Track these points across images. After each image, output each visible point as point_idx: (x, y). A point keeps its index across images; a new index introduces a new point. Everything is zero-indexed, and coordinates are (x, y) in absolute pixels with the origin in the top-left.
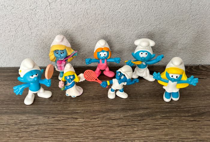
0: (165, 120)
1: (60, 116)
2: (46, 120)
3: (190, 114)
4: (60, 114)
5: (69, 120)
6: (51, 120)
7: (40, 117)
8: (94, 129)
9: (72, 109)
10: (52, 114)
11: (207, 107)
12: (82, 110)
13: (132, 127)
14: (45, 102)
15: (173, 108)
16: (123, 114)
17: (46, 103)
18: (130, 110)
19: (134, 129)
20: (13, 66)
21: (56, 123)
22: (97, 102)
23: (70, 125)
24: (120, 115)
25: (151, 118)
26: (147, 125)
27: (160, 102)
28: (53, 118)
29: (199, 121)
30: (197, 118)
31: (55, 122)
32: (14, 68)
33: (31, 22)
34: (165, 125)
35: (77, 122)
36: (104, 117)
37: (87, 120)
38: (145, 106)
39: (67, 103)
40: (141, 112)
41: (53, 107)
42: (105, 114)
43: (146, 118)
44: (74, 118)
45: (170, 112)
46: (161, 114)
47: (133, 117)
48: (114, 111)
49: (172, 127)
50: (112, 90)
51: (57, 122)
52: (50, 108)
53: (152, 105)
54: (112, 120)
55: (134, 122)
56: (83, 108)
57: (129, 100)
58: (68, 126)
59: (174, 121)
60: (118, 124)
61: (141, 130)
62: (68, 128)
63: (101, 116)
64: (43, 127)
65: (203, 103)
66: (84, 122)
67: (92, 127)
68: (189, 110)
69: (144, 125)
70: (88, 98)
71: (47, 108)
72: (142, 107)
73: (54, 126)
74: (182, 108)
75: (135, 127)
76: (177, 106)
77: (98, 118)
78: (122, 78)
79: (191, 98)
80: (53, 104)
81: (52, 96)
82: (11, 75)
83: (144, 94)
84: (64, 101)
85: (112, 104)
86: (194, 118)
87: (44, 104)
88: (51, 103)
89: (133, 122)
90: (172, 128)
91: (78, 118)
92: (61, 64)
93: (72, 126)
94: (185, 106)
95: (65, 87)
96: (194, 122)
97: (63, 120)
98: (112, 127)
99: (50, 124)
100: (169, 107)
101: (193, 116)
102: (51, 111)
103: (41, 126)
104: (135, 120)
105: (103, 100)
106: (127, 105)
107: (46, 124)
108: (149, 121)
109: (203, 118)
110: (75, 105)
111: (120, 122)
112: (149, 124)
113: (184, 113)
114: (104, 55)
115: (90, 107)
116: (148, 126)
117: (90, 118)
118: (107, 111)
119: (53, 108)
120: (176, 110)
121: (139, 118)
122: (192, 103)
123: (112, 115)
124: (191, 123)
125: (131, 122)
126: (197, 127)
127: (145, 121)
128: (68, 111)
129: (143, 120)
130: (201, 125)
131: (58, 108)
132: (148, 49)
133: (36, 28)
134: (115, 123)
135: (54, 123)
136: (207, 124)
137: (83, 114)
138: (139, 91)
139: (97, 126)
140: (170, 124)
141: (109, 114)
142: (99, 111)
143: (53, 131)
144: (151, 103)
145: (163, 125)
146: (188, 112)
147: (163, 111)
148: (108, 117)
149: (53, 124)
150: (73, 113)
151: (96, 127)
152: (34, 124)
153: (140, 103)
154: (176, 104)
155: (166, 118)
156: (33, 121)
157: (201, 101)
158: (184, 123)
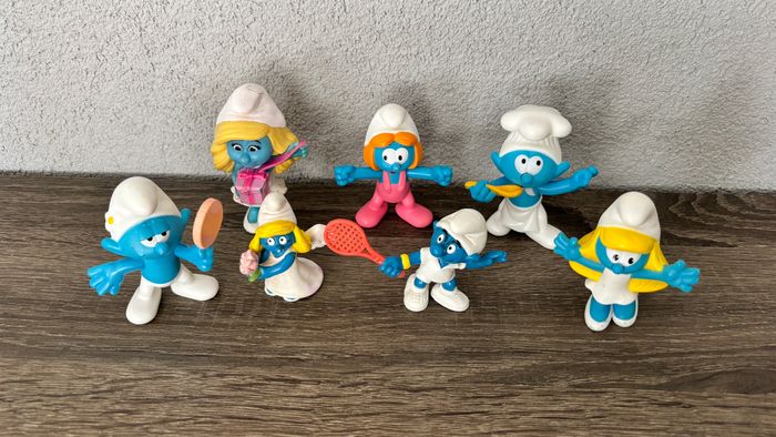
0: (582, 399)
1: (241, 370)
2: (196, 384)
3: (663, 380)
4: (242, 363)
5: (271, 388)
6: (213, 386)
7: (178, 373)
8: (351, 422)
9: (283, 344)
10: (218, 360)
11: (724, 356)
12: (316, 351)
13: (473, 420)
14: (195, 315)
15: (612, 356)
16: (449, 369)
17: (196, 320)
18: (472, 355)
19: (480, 427)
20: (95, 171)
21: (230, 397)
22: (365, 324)
23: (272, 405)
24: (437, 374)
25: (537, 388)
26: (523, 413)
27: (571, 332)
28: (218, 376)
29: (691, 406)
30: (683, 396)
31: (224, 393)
32: (96, 175)
33: (149, 30)
34: (580, 416)
35: (299, 394)
36: (384, 380)
37: (331, 389)
38: (524, 343)
39: (269, 321)
40: (508, 364)
41: (222, 335)
42: (389, 370)
43: (521, 389)
44: (286, 380)
45: (602, 369)
46: (571, 377)
47: (480, 382)
48: (420, 358)
49: (603, 424)
50: (417, 283)
51: (233, 393)
52: (210, 339)
53: (546, 339)
54: (410, 391)
55: (482, 403)
56: (318, 344)
57: (472, 318)
58: (267, 408)
59: (611, 402)
60: (430, 409)
61: (499, 433)
62: (265, 418)
63: (375, 376)
64: (186, 410)
65: (712, 338)
66: (320, 396)
67: (343, 416)
68: (662, 363)
69: (511, 414)
70: (340, 306)
71: (201, 339)
72: (513, 346)
73: (219, 405)
74: (641, 357)
75: (481, 422)
76: (627, 346)
77: (365, 384)
78: (449, 252)
79: (674, 319)
80: (219, 325)
81: (218, 295)
82: (85, 205)
83: (523, 299)
84: (259, 316)
85: (416, 333)
86: (675, 395)
87: (193, 323)
88: (216, 319)
89: (477, 401)
90: (599, 428)
91: (300, 382)
92: (250, 185)
93: (281, 409)
94: (653, 348)
95: (262, 271)
96: (674, 411)
97: (251, 385)
98: (410, 418)
99: (207, 400)
100: (601, 350)
101: (672, 387)
102: (213, 350)
103: (180, 404)
104: (485, 394)
105: (385, 315)
106: (463, 335)
107: (196, 398)
108: (529, 399)
109: (705, 394)
110: (294, 329)
111: (436, 401)
112: (529, 413)
113: (647, 375)
114: (398, 160)
115: (343, 340)
116: (523, 418)
117: (338, 382)
118: (398, 358)
119: (219, 339)
120: (620, 362)
121: (499, 388)
122: (676, 338)
123: (412, 374)
124: (663, 412)
125: (470, 402)
126: (681, 429)
127: (516, 399)
128: (269, 351)
129: (512, 395)
130: (695, 421)
131: (235, 340)
132: (546, 147)
133: (166, 51)
134: (420, 402)
135: (223, 397)
136: (714, 420)
137: (319, 366)
138: (506, 284)
139: (360, 412)
140: (597, 414)
141: (402, 369)
142: (372, 358)
143: (217, 426)
144: (543, 332)
145: (572, 415)
146: (660, 370)
147: (578, 366)
148: (399, 380)
149: (217, 401)
150: (288, 359)
151: (358, 415)
152: (157, 396)
153: (507, 331)
154: (622, 340)
155: (585, 392)
156: (153, 388)
157: (709, 330)
158: (643, 411)
